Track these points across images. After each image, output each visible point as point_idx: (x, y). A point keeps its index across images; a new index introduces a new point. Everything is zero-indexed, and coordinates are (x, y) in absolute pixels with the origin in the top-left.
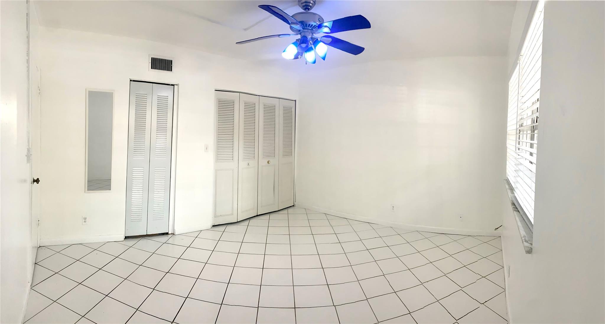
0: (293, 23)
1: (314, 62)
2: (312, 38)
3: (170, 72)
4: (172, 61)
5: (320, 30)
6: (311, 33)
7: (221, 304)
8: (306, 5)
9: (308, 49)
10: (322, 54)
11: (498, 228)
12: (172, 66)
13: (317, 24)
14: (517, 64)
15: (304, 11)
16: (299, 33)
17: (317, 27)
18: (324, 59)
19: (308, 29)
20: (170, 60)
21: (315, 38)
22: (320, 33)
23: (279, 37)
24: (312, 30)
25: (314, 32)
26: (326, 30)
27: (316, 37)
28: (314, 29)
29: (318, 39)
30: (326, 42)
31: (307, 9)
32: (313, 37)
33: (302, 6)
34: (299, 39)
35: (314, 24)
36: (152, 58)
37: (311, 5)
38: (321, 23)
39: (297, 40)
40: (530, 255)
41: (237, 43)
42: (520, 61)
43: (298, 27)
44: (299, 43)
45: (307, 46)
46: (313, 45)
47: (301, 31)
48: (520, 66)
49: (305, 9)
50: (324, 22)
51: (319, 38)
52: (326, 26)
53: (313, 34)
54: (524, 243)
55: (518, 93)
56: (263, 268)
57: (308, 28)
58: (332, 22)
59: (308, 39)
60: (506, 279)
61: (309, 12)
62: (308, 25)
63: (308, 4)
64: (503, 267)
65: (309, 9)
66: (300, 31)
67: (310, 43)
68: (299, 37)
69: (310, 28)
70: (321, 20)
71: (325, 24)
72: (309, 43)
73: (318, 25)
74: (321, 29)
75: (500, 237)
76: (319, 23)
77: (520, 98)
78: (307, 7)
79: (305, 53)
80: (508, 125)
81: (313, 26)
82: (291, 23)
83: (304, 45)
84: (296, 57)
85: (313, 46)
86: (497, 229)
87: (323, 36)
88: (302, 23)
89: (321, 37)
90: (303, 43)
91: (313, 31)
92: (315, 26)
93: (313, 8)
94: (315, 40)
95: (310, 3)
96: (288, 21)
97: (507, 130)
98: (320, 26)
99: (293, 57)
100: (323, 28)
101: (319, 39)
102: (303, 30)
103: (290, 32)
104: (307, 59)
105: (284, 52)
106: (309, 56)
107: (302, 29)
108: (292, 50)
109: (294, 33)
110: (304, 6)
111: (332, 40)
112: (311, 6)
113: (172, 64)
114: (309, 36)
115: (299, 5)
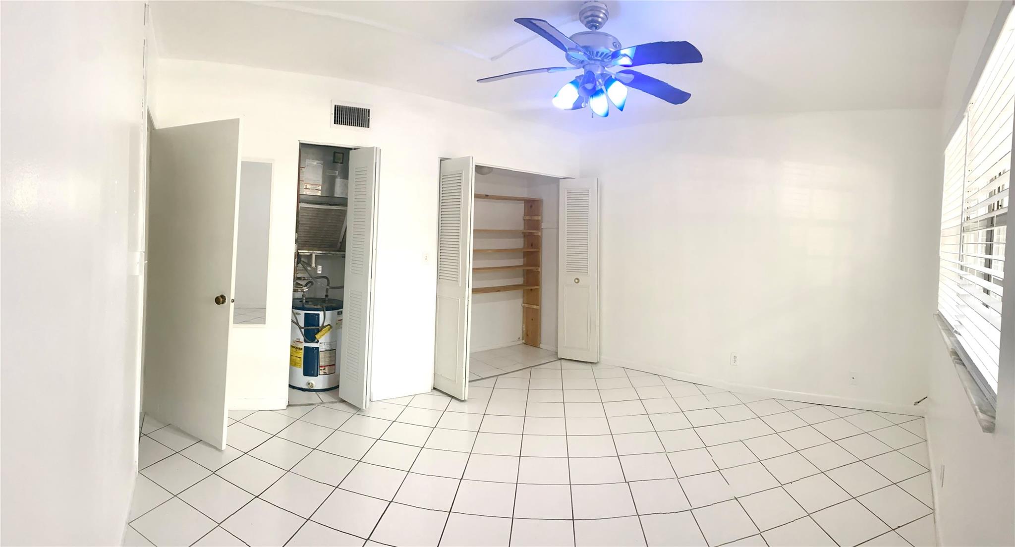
0: (570, 49)
1: (607, 115)
2: (602, 74)
3: (367, 128)
4: (369, 110)
5: (613, 62)
6: (600, 67)
7: (449, 511)
8: (592, 21)
9: (595, 92)
10: (618, 102)
11: (920, 401)
12: (369, 119)
13: (611, 51)
14: (963, 117)
15: (590, 30)
16: (582, 65)
17: (610, 57)
18: (621, 109)
19: (595, 60)
20: (366, 110)
21: (606, 75)
22: (614, 66)
23: (548, 71)
24: (602, 60)
25: (607, 64)
26: (627, 61)
27: (608, 73)
28: (605, 60)
29: (611, 76)
30: (624, 81)
31: (594, 28)
32: (604, 72)
33: (585, 22)
34: (582, 75)
35: (606, 51)
36: (335, 106)
37: (600, 20)
38: (617, 50)
39: (577, 77)
40: (991, 434)
41: (478, 80)
42: (969, 112)
43: (580, 55)
44: (580, 81)
45: (594, 88)
46: (604, 85)
47: (586, 63)
48: (968, 121)
49: (590, 28)
50: (622, 48)
51: (614, 74)
52: (625, 55)
53: (604, 68)
54: (980, 414)
55: (965, 164)
56: (520, 456)
57: (595, 58)
58: (635, 47)
59: (596, 77)
60: (936, 491)
61: (597, 32)
62: (595, 53)
63: (596, 18)
64: (929, 471)
65: (596, 27)
66: (582, 62)
67: (599, 82)
68: (581, 72)
69: (599, 58)
70: (617, 44)
71: (622, 52)
72: (597, 82)
73: (612, 53)
74: (617, 59)
75: (923, 417)
76: (613, 50)
77: (967, 173)
78: (593, 24)
79: (591, 99)
80: (943, 220)
81: (605, 54)
82: (568, 49)
83: (589, 86)
84: (577, 106)
85: (603, 88)
86: (918, 402)
87: (620, 70)
88: (587, 49)
89: (617, 73)
90: (588, 82)
91: (603, 63)
92: (607, 54)
93: (604, 26)
94: (609, 77)
95: (599, 17)
96: (563, 45)
97: (941, 229)
98: (615, 55)
99: (571, 106)
100: (620, 59)
101: (613, 77)
102: (588, 60)
103: (567, 64)
104: (595, 110)
105: (555, 96)
106: (598, 104)
107: (586, 59)
108: (569, 95)
109: (573, 66)
110: (588, 22)
111: (635, 77)
112: (599, 23)
113: (369, 116)
114: (597, 71)
115: (581, 21)
